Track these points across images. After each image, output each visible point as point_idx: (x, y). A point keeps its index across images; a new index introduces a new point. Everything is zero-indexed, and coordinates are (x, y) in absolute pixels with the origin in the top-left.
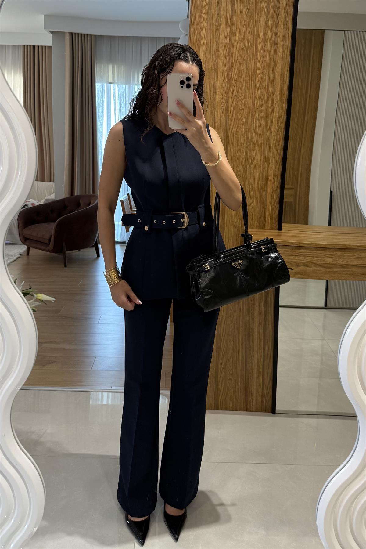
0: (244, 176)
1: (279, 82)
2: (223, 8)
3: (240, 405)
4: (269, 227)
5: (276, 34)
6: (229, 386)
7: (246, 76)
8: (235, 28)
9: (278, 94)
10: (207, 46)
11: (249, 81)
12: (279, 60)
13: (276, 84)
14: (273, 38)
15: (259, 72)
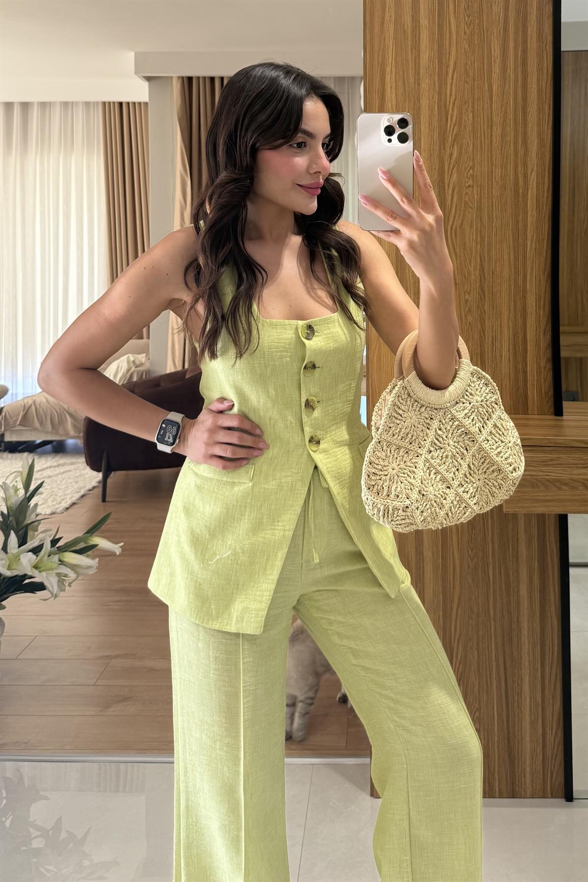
0: (480, 310)
1: (535, 134)
2: (422, 12)
4: (536, 409)
5: (525, 51)
7: (473, 127)
8: (448, 47)
9: (533, 155)
10: (397, 80)
11: (479, 135)
12: (532, 96)
13: (530, 138)
14: (519, 60)
15: (497, 119)
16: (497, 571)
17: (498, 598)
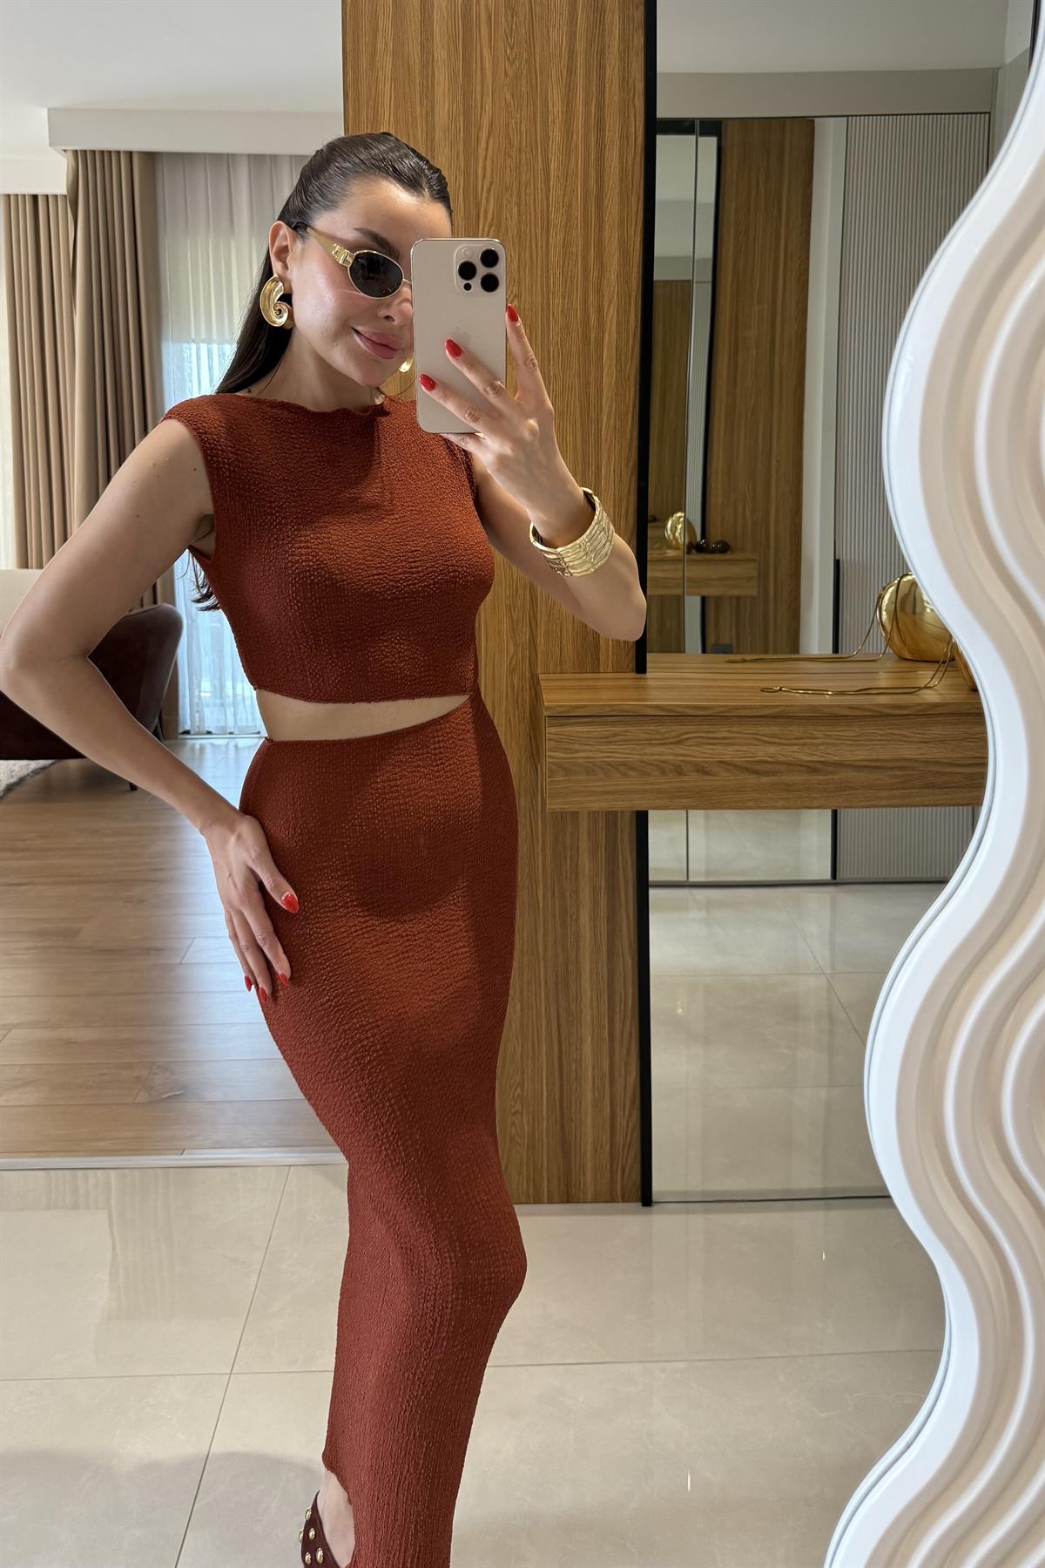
1: (615, 243)
2: (437, 39)
3: (548, 1186)
4: (610, 664)
5: (601, 107)
6: (513, 1132)
7: (519, 230)
8: (479, 94)
9: (613, 277)
11: (528, 243)
12: (611, 181)
13: (607, 249)
14: (592, 121)
15: (556, 218)
16: (549, 894)
17: (550, 928)
